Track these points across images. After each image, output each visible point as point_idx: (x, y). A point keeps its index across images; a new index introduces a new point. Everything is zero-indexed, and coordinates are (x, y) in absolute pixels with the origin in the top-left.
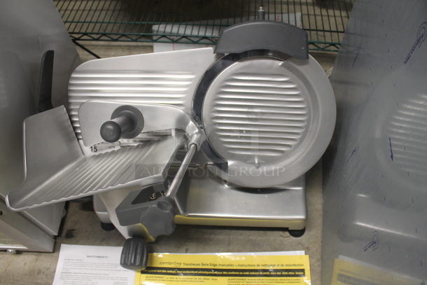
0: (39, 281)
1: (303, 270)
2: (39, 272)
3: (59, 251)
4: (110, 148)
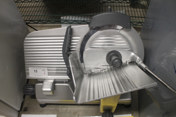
4: (43, 70)
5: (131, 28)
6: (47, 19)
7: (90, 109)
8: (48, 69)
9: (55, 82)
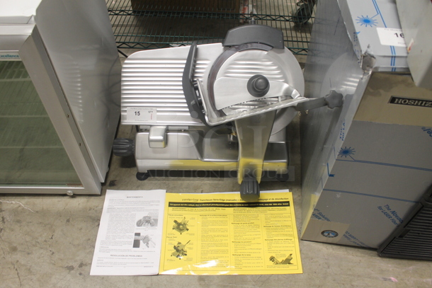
0: (90, 215)
1: (288, 202)
2: (90, 209)
3: (105, 194)
4: (149, 112)
5: (284, 48)
6: (136, 41)
7: (220, 182)
8: (158, 109)
9: (167, 130)
